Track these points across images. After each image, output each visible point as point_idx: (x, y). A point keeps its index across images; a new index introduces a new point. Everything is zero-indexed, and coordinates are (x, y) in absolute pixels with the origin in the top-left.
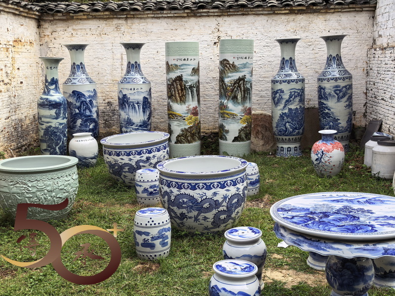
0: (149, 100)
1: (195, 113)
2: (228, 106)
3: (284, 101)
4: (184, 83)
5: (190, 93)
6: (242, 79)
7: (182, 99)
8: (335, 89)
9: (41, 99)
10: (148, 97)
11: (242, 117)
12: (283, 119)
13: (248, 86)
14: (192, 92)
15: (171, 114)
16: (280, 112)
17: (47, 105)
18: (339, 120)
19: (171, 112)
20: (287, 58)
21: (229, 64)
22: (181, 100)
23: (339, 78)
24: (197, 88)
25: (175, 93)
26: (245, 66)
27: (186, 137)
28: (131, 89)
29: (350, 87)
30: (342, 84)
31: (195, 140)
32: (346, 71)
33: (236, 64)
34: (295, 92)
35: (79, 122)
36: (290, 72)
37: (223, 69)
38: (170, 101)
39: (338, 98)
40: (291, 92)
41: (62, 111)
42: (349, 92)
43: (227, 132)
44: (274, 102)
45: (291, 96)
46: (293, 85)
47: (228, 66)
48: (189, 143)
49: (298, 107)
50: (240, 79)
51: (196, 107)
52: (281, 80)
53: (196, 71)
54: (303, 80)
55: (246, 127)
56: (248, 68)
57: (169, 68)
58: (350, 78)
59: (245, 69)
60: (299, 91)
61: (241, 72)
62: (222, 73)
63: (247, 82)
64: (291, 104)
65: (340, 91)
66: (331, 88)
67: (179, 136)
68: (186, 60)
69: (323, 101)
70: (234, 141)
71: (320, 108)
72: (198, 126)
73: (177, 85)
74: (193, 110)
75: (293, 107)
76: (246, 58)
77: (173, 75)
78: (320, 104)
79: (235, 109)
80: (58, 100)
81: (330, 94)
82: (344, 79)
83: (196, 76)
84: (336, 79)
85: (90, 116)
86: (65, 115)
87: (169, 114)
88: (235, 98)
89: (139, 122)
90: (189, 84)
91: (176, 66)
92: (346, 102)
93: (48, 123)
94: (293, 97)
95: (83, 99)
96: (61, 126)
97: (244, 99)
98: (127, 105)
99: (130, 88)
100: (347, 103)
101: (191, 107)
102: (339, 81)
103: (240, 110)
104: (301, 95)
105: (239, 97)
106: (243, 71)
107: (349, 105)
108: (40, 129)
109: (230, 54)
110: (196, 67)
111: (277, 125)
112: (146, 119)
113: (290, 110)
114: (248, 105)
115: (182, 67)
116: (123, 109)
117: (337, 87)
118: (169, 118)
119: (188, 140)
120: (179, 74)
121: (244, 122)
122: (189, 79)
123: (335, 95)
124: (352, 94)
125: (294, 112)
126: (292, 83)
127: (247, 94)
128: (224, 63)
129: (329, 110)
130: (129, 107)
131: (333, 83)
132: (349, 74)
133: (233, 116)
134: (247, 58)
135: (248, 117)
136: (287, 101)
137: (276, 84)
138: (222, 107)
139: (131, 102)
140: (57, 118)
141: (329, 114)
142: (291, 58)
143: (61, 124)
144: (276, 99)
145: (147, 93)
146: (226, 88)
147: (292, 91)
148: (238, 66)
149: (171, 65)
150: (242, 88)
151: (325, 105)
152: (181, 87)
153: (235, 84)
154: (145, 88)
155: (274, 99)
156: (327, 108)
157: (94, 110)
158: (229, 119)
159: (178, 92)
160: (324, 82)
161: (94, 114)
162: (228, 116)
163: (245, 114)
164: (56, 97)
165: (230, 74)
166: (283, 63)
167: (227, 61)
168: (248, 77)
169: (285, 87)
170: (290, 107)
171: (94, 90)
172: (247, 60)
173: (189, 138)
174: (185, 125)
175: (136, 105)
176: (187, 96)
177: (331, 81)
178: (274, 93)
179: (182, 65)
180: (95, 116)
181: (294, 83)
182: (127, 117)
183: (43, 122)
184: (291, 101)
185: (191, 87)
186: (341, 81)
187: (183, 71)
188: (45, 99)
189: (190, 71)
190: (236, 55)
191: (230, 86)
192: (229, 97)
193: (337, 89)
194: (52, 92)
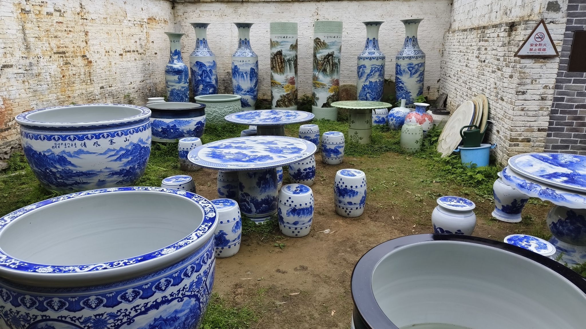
0: (256, 71)
1: (292, 82)
2: (319, 77)
3: (366, 75)
4: (283, 57)
5: (288, 65)
6: (330, 55)
7: (282, 70)
8: (408, 66)
9: (167, 66)
10: (255, 68)
11: (330, 87)
12: (365, 90)
13: (336, 61)
14: (290, 64)
15: (273, 83)
16: (363, 84)
17: (171, 71)
18: (410, 92)
19: (273, 81)
20: (371, 38)
21: (320, 42)
22: (280, 71)
23: (412, 57)
24: (294, 61)
25: (276, 66)
26: (333, 44)
27: (284, 102)
28: (241, 61)
29: (423, 65)
30: (415, 62)
31: (292, 105)
32: (420, 51)
33: (326, 42)
34: (375, 68)
35: (201, 87)
36: (373, 51)
37: (316, 46)
38: (272, 71)
39: (411, 74)
40: (372, 68)
41: (183, 77)
42: (421, 69)
43: (318, 99)
44: (359, 75)
45: (371, 71)
46: (374, 62)
47: (320, 43)
48: (287, 107)
49: (378, 81)
50: (329, 55)
51: (293, 77)
52: (364, 57)
53: (294, 47)
54: (383, 58)
55: (333, 96)
56: (336, 45)
57: (273, 44)
58: (423, 57)
59: (334, 47)
60: (379, 67)
61: (330, 49)
62: (315, 49)
63: (335, 57)
64: (372, 78)
65: (413, 68)
66: (406, 65)
67: (278, 101)
68: (286, 37)
69: (398, 76)
70: (323, 107)
71: (396, 82)
72: (295, 93)
73: (278, 58)
74: (291, 79)
75: (373, 80)
76: (334, 37)
77: (275, 50)
78: (397, 78)
79: (324, 79)
80: (180, 68)
81: (404, 71)
82: (417, 58)
83: (294, 51)
84: (410, 58)
85: (209, 82)
86: (186, 80)
87: (271, 83)
88: (325, 70)
89: (247, 88)
90: (288, 58)
91: (277, 42)
92: (418, 77)
93: (172, 86)
94: (374, 72)
95: (204, 68)
96: (183, 89)
97: (332, 71)
98: (237, 74)
99: (239, 60)
100: (419, 79)
101: (289, 77)
102: (412, 59)
103: (329, 81)
104: (381, 71)
105: (328, 70)
106: (332, 48)
107: (420, 80)
108: (167, 91)
109: (321, 34)
110: (294, 44)
111: (360, 95)
112: (253, 86)
113: (371, 82)
114: (335, 77)
115: (282, 44)
116: (234, 77)
117: (410, 64)
118: (272, 85)
119: (286, 105)
120: (279, 49)
121: (332, 91)
122: (288, 54)
123: (409, 71)
124: (424, 71)
125: (374, 84)
126: (373, 60)
127: (335, 68)
128: (317, 41)
129: (403, 84)
130: (239, 76)
131: (407, 61)
132: (423, 53)
133: (323, 85)
134: (336, 37)
135: (336, 87)
136: (368, 75)
137: (360, 60)
138: (315, 78)
139: (241, 72)
140: (179, 82)
141: (403, 87)
142: (374, 38)
143: (183, 87)
144: (360, 73)
145: (254, 65)
146: (318, 62)
147: (373, 66)
148: (328, 44)
149: (274, 42)
150: (331, 62)
151: (400, 79)
152: (281, 60)
153: (324, 59)
154: (252, 61)
155: (358, 72)
156: (401, 82)
157: (213, 77)
158: (319, 88)
159: (278, 64)
160: (400, 60)
161: (213, 81)
162: (318, 86)
163: (333, 85)
164: (178, 65)
165: (321, 51)
166: (368, 43)
167: (319, 39)
168: (336, 54)
169: (367, 63)
170: (370, 80)
171: (214, 61)
172: (336, 39)
173: (286, 103)
174: (284, 92)
175: (245, 75)
176: (286, 67)
177: (406, 59)
178: (359, 68)
179: (282, 42)
180: (214, 82)
181: (375, 60)
182: (237, 84)
183: (169, 85)
184: (371, 75)
185: (289, 60)
186: (415, 59)
187: (283, 46)
188: (170, 66)
189: (288, 47)
190: (326, 34)
191: (320, 61)
192: (320, 69)
193: (411, 67)
194: (175, 61)
